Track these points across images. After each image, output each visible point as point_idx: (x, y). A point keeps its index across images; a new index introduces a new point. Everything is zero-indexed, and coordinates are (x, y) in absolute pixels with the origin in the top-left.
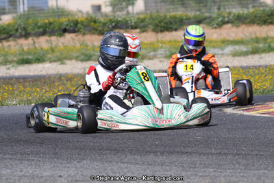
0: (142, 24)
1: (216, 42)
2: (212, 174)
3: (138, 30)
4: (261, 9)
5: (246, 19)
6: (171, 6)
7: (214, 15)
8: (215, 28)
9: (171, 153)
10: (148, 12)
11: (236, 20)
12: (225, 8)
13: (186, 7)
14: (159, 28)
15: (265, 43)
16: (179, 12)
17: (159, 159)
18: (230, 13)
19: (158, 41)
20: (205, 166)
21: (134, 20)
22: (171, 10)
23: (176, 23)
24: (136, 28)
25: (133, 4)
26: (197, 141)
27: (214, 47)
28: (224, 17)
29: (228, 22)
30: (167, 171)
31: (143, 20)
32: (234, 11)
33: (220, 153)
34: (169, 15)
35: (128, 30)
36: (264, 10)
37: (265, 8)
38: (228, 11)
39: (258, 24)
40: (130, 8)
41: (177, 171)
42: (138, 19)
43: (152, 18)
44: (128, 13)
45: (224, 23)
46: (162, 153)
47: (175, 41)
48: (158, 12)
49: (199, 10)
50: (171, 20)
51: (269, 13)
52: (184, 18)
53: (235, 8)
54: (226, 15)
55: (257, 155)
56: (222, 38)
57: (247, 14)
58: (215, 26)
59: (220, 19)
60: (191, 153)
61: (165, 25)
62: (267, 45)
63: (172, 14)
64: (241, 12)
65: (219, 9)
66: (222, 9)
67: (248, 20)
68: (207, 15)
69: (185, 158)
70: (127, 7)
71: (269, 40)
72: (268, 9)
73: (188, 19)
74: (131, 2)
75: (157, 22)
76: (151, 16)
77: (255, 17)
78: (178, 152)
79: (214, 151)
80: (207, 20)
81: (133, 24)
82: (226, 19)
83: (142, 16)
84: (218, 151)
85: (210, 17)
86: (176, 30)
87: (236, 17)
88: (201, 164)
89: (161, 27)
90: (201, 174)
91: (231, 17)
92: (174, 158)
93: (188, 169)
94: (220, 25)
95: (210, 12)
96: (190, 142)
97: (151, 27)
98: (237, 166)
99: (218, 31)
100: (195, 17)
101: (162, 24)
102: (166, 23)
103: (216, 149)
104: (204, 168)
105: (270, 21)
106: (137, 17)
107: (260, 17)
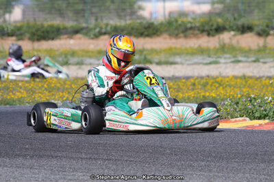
0: (18, 33)
1: (92, 52)
2: (81, 178)
3: (14, 38)
4: (139, 21)
5: (122, 30)
6: (48, 16)
7: (91, 26)
8: (92, 39)
9: (41, 157)
10: (25, 20)
11: (113, 31)
12: (102, 20)
13: (64, 17)
14: (36, 37)
15: (141, 55)
16: (57, 22)
17: (29, 162)
18: (107, 25)
19: (33, 49)
20: (75, 170)
21: (10, 28)
22: (49, 19)
23: (53, 32)
24: (12, 36)
25: (10, 12)
26: (68, 146)
27: (90, 57)
28: (101, 28)
29: (105, 34)
30: (36, 174)
31: (19, 29)
32: (112, 22)
33: (90, 158)
34: (46, 24)
35: (4, 37)
36: (141, 23)
37: (142, 21)
38: (105, 22)
39: (135, 36)
40: (7, 16)
41: (46, 174)
42: (15, 27)
43: (29, 27)
44: (5, 21)
45: (101, 34)
46: (32, 157)
47: (51, 50)
48: (35, 20)
49: (77, 20)
50: (48, 29)
51: (147, 25)
52: (62, 27)
53: (113, 19)
54: (104, 27)
55: (126, 161)
56: (98, 48)
57: (124, 26)
58: (92, 36)
59: (97, 30)
60: (61, 157)
61: (42, 34)
62: (143, 57)
63: (49, 23)
64: (118, 24)
65: (96, 20)
66: (99, 20)
67: (125, 32)
68: (84, 25)
69: (55, 162)
70: (4, 14)
71: (145, 53)
72: (144, 22)
73: (65, 28)
74: (8, 10)
75: (34, 30)
76: (28, 24)
77: (132, 29)
78: (48, 156)
79: (84, 156)
80: (84, 31)
81: (9, 31)
82: (103, 31)
83: (19, 25)
84: (88, 156)
85: (87, 28)
86: (53, 39)
87: (113, 29)
88: (70, 168)
89: (38, 36)
90: (69, 178)
91: (109, 28)
92: (43, 162)
93: (56, 172)
94: (97, 36)
95: (87, 23)
96: (60, 146)
97: (28, 35)
98: (106, 171)
99: (95, 41)
100: (72, 27)
101: (39, 33)
102: (43, 32)
103: (86, 154)
104: (73, 171)
105: (146, 33)
106: (14, 24)
107: (137, 29)
